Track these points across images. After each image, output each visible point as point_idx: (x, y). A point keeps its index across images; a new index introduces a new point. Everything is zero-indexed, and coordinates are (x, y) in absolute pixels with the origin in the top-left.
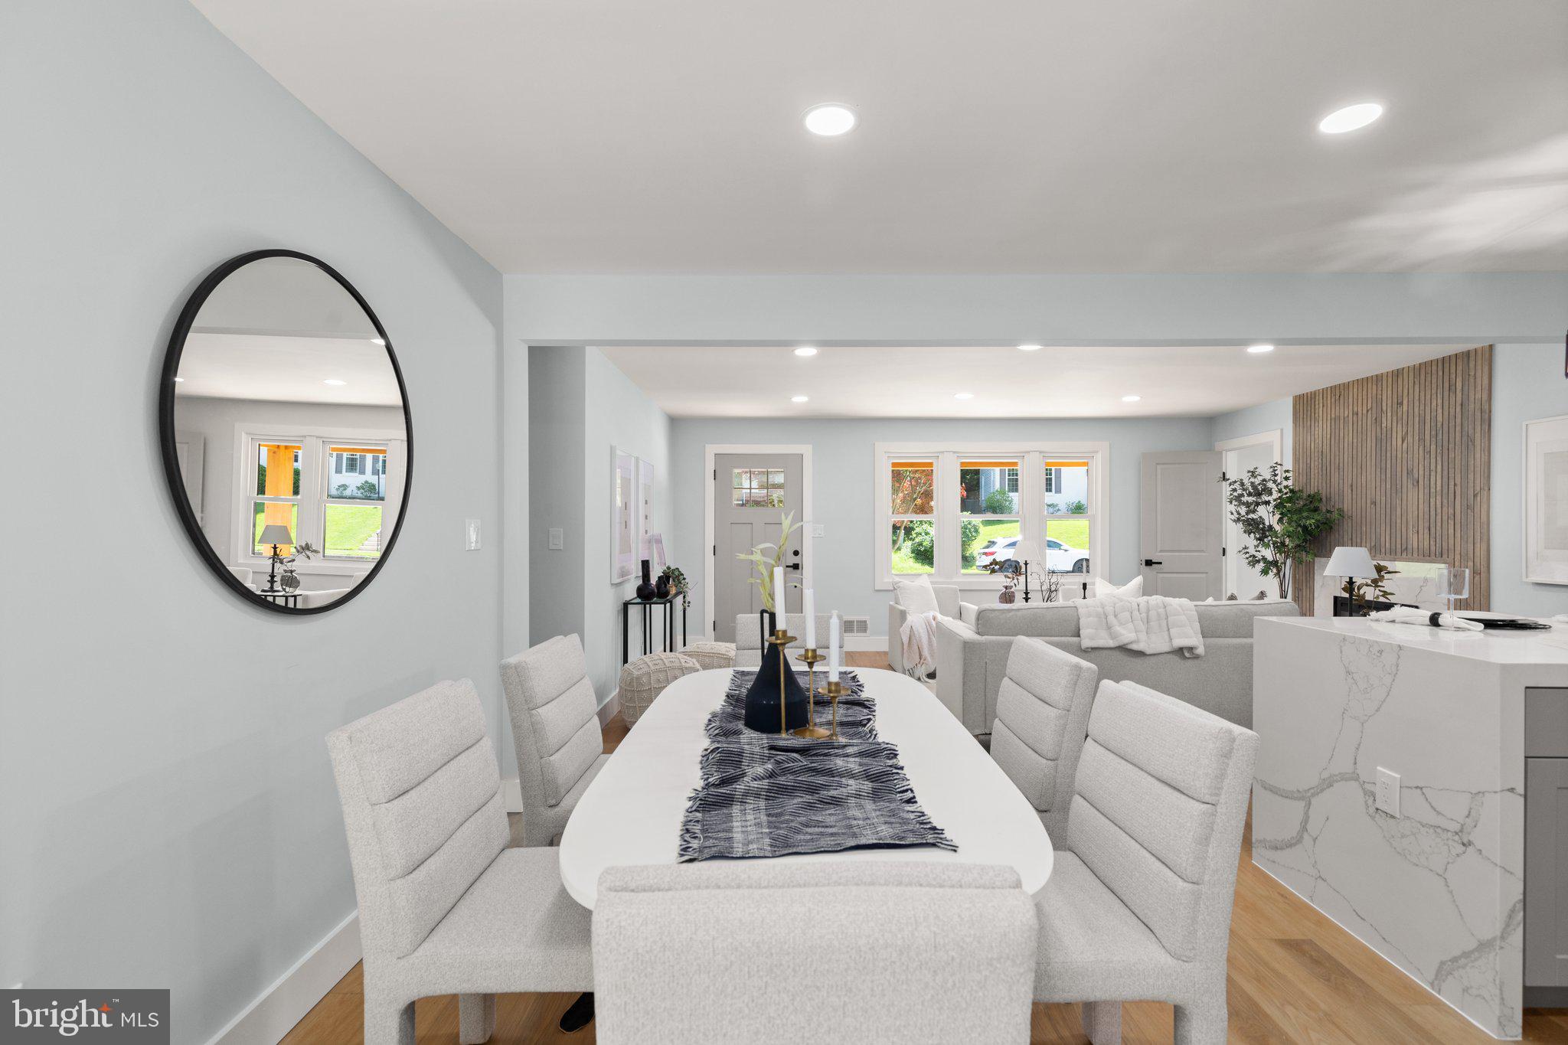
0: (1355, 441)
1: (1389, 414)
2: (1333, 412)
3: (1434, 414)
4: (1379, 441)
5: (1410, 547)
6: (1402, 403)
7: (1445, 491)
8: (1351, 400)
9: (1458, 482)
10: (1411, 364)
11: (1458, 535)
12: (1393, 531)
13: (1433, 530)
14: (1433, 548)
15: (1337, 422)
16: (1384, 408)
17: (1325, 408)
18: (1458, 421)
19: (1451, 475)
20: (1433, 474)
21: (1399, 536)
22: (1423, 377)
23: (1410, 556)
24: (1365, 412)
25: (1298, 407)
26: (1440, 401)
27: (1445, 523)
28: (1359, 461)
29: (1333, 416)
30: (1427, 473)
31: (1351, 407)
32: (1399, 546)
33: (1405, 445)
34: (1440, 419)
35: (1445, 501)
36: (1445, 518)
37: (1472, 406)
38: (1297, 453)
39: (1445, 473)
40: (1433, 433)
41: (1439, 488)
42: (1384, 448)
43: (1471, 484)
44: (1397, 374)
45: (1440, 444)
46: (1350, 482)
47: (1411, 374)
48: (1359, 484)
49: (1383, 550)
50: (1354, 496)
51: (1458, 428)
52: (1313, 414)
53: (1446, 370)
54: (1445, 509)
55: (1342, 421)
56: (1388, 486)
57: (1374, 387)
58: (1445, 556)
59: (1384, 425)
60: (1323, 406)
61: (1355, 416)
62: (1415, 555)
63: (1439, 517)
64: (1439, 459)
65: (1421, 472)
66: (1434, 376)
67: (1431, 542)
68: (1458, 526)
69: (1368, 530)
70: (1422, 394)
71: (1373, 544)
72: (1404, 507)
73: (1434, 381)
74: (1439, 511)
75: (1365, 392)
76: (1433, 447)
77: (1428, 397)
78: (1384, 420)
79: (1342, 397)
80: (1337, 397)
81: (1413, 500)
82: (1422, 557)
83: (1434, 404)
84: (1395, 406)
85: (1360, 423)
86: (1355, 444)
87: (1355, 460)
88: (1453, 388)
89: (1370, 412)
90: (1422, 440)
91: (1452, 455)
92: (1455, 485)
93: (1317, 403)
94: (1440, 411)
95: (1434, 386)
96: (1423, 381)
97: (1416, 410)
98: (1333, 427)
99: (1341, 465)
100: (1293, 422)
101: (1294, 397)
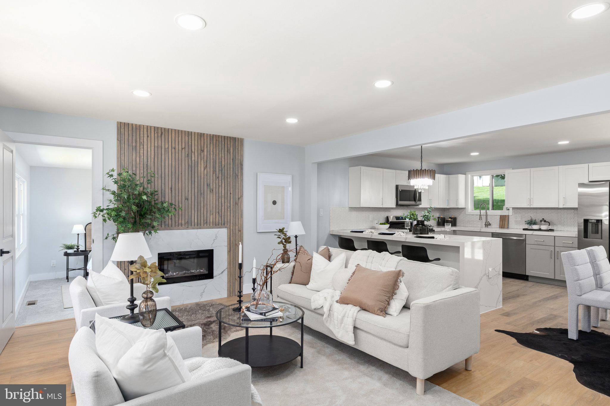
0: (174, 163)
1: (196, 154)
2: (156, 143)
3: (220, 160)
4: (190, 167)
5: (208, 221)
6: (203, 151)
7: (226, 196)
8: (170, 139)
9: (232, 192)
10: (209, 133)
11: (232, 215)
12: (199, 214)
13: (220, 213)
14: (220, 221)
15: (160, 150)
16: (193, 150)
17: (149, 138)
18: (232, 166)
19: (229, 189)
20: (220, 187)
21: (202, 216)
22: (215, 141)
23: (208, 225)
24: (180, 148)
25: (122, 130)
26: (223, 155)
27: (226, 210)
28: (177, 175)
29: (156, 145)
30: (217, 187)
31: (170, 144)
32: (202, 221)
33: (205, 171)
34: (223, 163)
35: (226, 200)
36: (226, 208)
37: (237, 161)
38: (123, 162)
39: (226, 188)
40: (220, 169)
41: (223, 194)
42: (193, 171)
43: (237, 194)
44: (201, 135)
45: (223, 174)
46: (170, 186)
47: (209, 138)
48: (177, 187)
49: (193, 224)
50: (173, 194)
51: (231, 169)
52: (138, 140)
53: (226, 142)
54: (226, 204)
55: (163, 150)
56: (196, 191)
57: (187, 138)
58: (226, 225)
59: (193, 159)
60: (148, 136)
61: (173, 150)
62: (211, 225)
63: (223, 207)
64: (223, 181)
65: (214, 186)
66: (220, 143)
67: (220, 219)
68: (232, 211)
69: (183, 214)
70: (214, 149)
71: (186, 221)
72: (205, 202)
73: (220, 145)
74: (223, 204)
75: (180, 138)
76: (220, 175)
77: (217, 151)
78: (193, 156)
79: (163, 136)
80: (159, 135)
81: (211, 199)
82: (214, 226)
83: (220, 156)
84: (199, 151)
85: (177, 155)
86: (173, 165)
87: (173, 174)
88: (229, 151)
89: (184, 150)
90: (214, 171)
91: (229, 180)
92: (230, 194)
93: (142, 133)
94: (223, 160)
95: (220, 147)
96: (214, 144)
97: (212, 156)
98: (156, 151)
99: (163, 175)
100: (118, 140)
101: (118, 122)
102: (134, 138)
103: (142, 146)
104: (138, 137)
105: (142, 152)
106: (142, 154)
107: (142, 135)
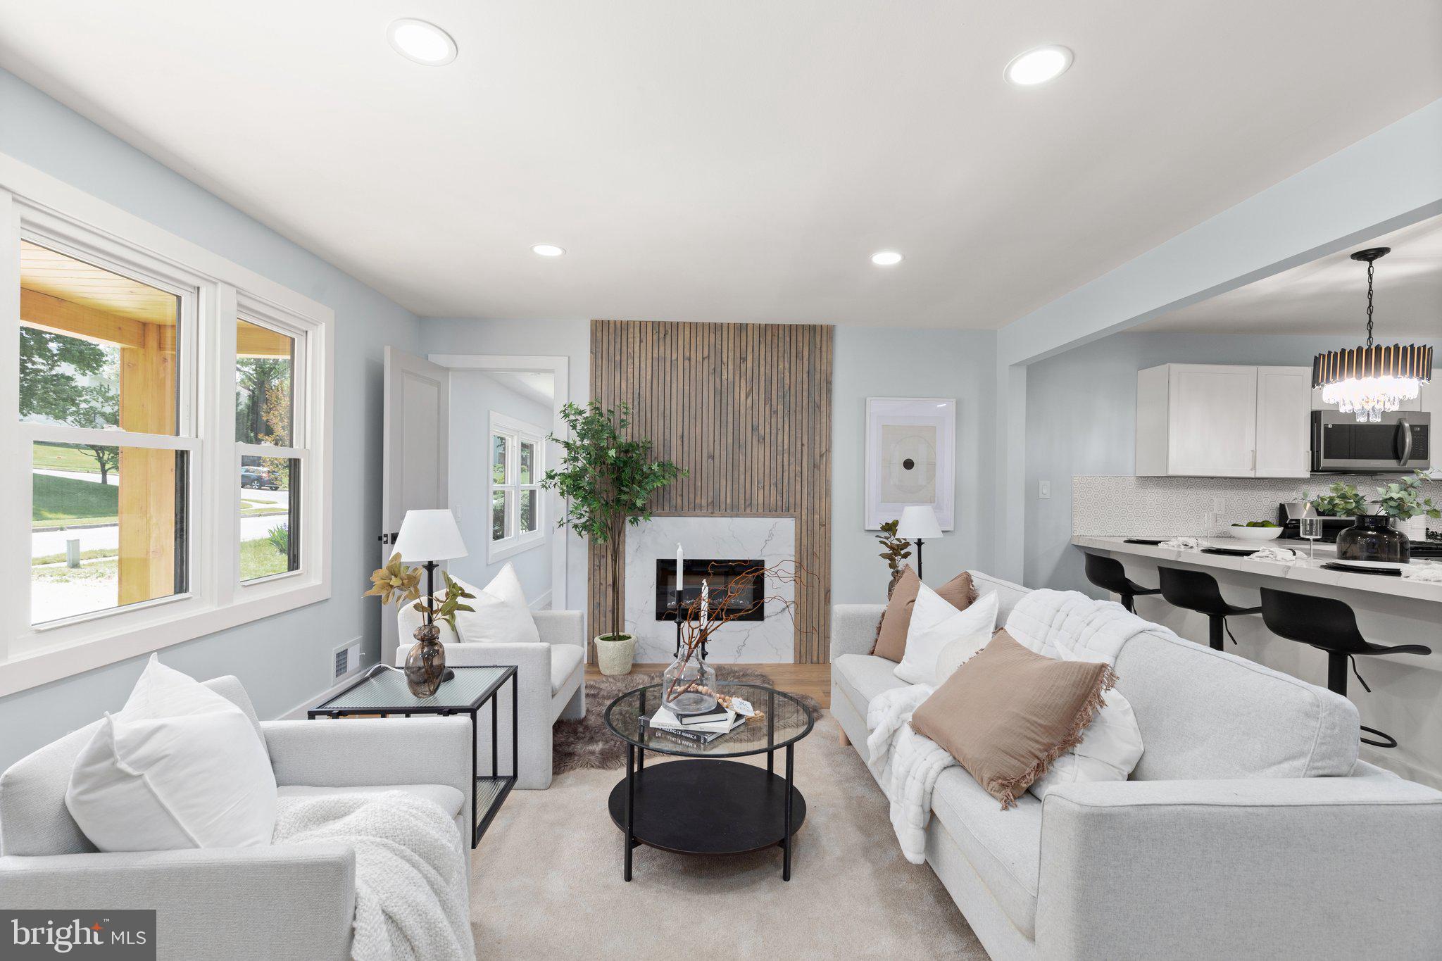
0: (687, 388)
1: (731, 367)
2: (656, 351)
3: (781, 376)
4: (718, 393)
5: (754, 502)
6: (745, 360)
7: (792, 450)
8: (681, 342)
9: (805, 442)
10: (757, 322)
11: (805, 490)
12: (736, 486)
13: (780, 486)
14: (780, 503)
15: (662, 364)
16: (725, 360)
17: (643, 345)
18: (805, 386)
19: (799, 435)
20: (780, 433)
21: (742, 491)
22: (769, 338)
23: (754, 511)
24: (700, 359)
25: (599, 334)
26: (787, 365)
27: (792, 481)
28: (693, 410)
29: (655, 355)
30: (774, 431)
31: (681, 351)
32: (742, 502)
33: (749, 401)
34: (787, 381)
35: (792, 460)
36: (792, 475)
37: (818, 376)
38: (599, 391)
39: (793, 433)
40: (780, 394)
41: (786, 447)
42: (724, 401)
43: (817, 446)
44: (741, 328)
45: (787, 405)
46: (680, 433)
47: (756, 332)
48: (692, 435)
49: (723, 506)
50: (686, 448)
51: (805, 394)
52: (624, 348)
53: (794, 338)
54: (792, 467)
55: (668, 364)
56: (730, 441)
57: (712, 336)
58: (792, 511)
59: (724, 377)
60: (641, 341)
61: (687, 362)
62: (761, 510)
63: (786, 474)
64: (786, 419)
65: (768, 430)
66: (781, 340)
67: (778, 498)
68: (805, 483)
69: (704, 485)
70: (769, 355)
71: (710, 500)
72: (748, 463)
73: (781, 344)
74: (786, 468)
75: (700, 338)
76: (780, 407)
77: (775, 359)
78: (725, 372)
79: (668, 337)
80: (662, 335)
81: (759, 456)
82: (767, 512)
83: (781, 366)
84: (738, 361)
85: (693, 372)
86: (687, 392)
87: (687, 409)
88: (800, 355)
89: (706, 361)
90: (768, 399)
91: (799, 417)
92: (802, 445)
93: (631, 336)
94: (787, 374)
95: (781, 349)
96: (769, 342)
97: (762, 369)
98: (655, 368)
99: (667, 412)
100: (591, 352)
101: (592, 321)
102: (618, 346)
103: (630, 361)
104: (624, 343)
105: (630, 370)
106: (630, 375)
107: (631, 340)
